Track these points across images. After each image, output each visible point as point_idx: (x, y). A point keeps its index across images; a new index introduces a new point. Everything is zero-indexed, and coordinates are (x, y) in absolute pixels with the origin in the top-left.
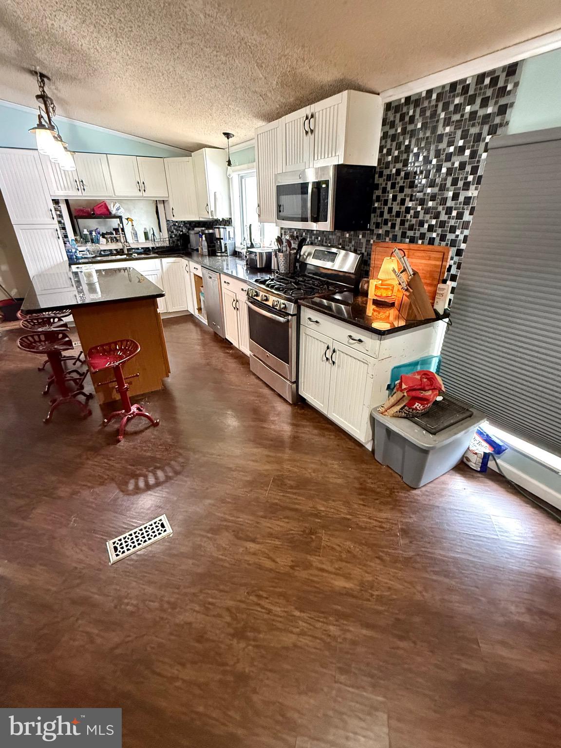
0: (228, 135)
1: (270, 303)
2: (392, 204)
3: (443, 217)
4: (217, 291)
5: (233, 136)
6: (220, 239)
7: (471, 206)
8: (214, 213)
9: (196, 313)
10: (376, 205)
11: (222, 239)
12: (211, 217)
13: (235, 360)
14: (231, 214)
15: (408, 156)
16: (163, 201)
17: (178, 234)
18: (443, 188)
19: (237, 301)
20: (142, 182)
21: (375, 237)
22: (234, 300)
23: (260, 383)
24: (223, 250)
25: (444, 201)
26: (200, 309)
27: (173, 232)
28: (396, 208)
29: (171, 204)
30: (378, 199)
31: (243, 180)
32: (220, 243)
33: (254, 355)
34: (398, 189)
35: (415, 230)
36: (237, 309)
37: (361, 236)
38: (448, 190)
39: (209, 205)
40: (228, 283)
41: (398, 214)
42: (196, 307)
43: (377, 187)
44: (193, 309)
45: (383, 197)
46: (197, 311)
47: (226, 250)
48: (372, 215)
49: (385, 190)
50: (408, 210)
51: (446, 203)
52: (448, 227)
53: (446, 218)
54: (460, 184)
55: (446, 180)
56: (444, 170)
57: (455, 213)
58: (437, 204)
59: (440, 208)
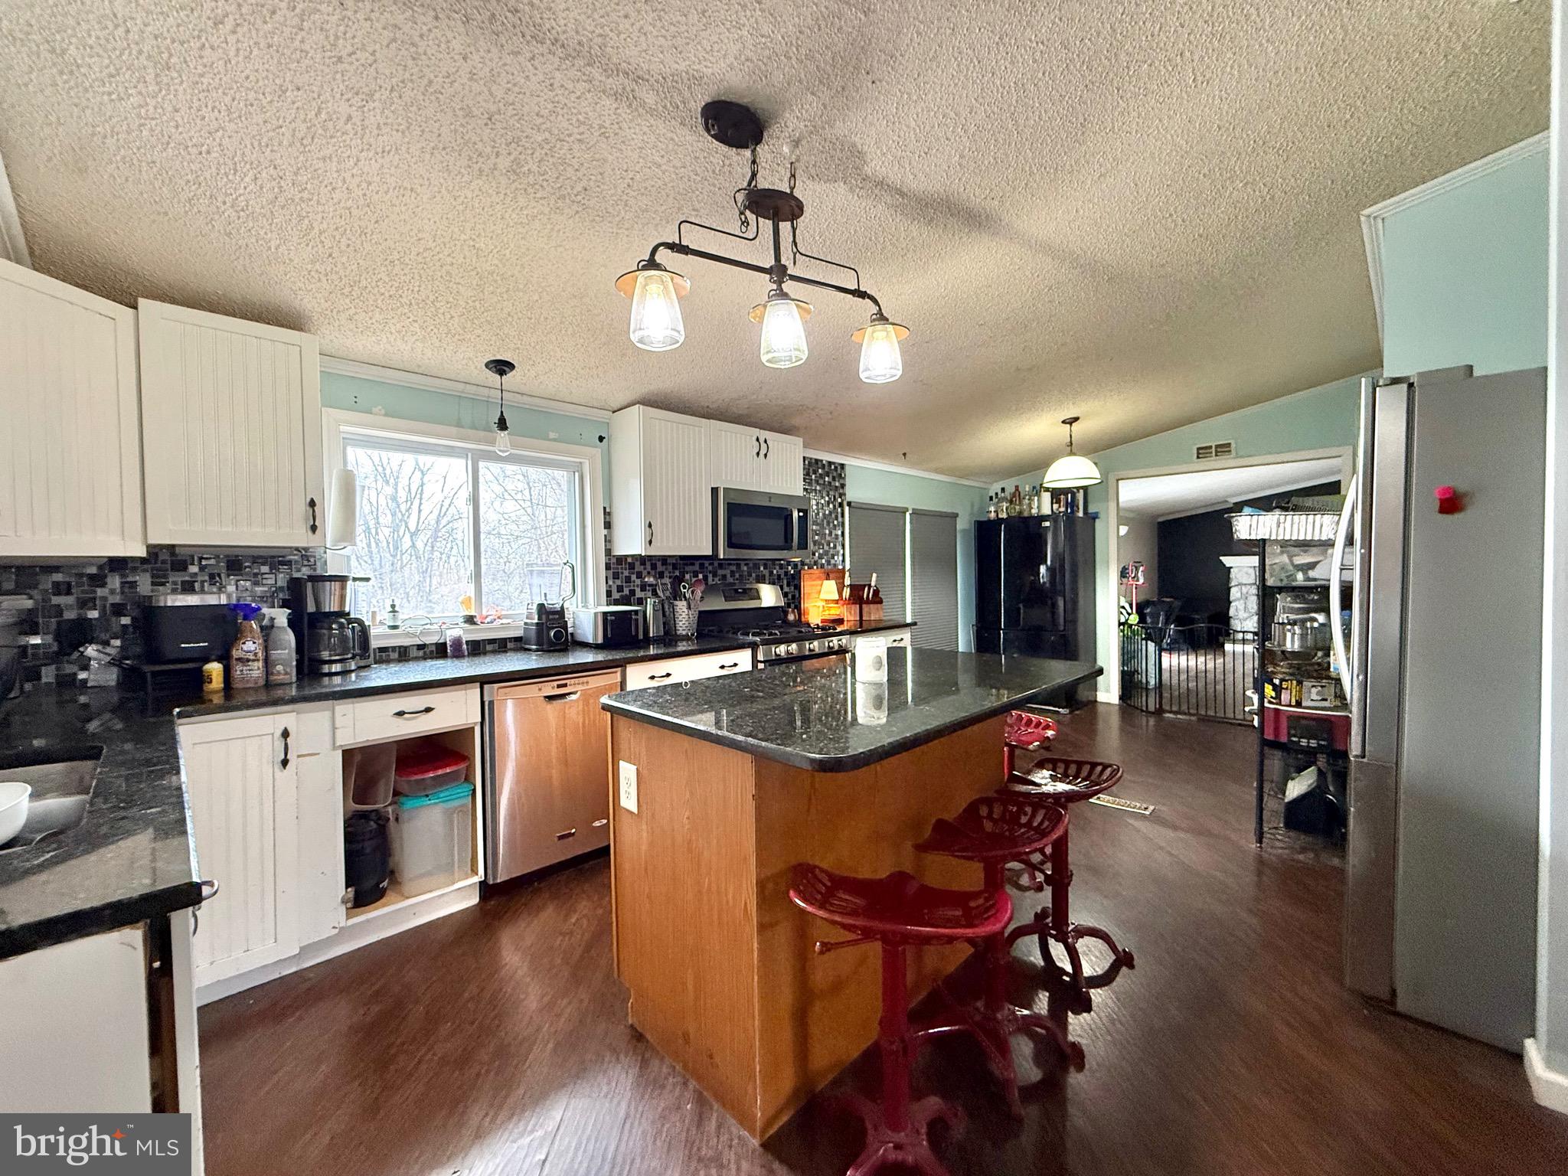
18: (822, 526)
38: (825, 528)
40: (665, 675)
51: (825, 538)
52: (830, 554)
53: (828, 548)
54: (831, 525)
55: (823, 521)
56: (821, 515)
57: (832, 545)
58: (820, 538)
59: (823, 541)
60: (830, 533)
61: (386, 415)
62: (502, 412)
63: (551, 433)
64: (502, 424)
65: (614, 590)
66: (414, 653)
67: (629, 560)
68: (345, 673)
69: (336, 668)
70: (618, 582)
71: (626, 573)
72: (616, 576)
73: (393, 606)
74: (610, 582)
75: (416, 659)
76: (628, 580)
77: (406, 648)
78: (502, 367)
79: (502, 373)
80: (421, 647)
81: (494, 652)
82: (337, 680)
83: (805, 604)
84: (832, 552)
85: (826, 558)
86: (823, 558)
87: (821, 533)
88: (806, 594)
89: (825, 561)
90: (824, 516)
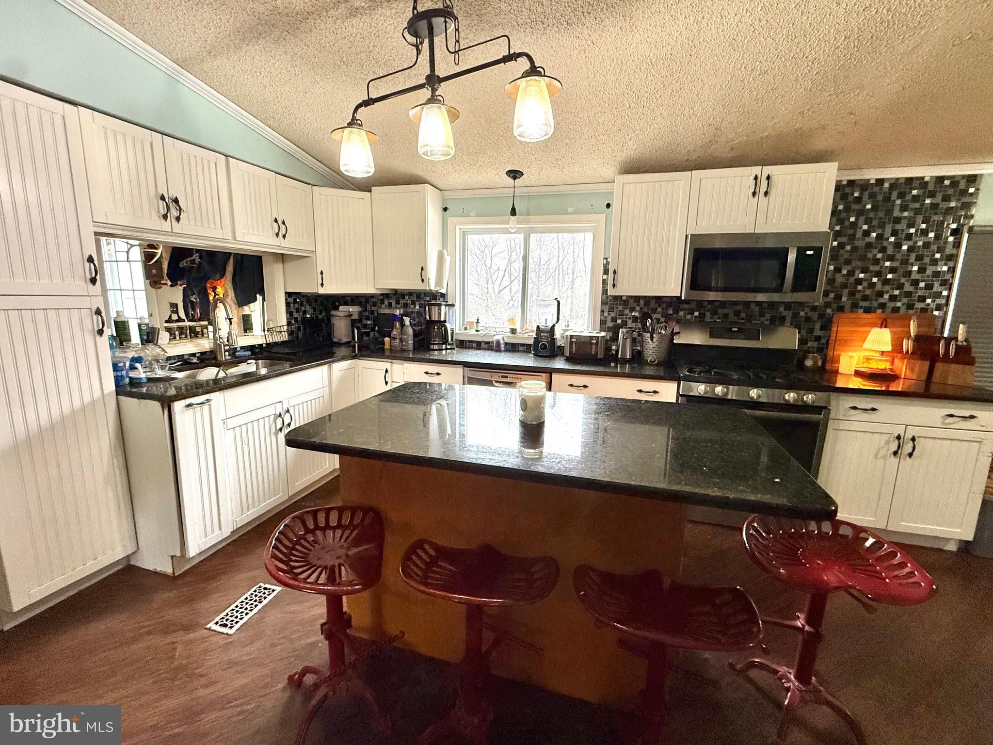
3: (908, 287)
5: (526, 175)
7: (940, 278)
8: (433, 282)
12: (428, 288)
15: (855, 231)
18: (905, 262)
20: (281, 221)
24: (449, 340)
25: (908, 274)
27: (292, 315)
29: (319, 264)
31: (466, 237)
32: (442, 328)
35: (871, 300)
38: (912, 265)
39: (427, 269)
40: (584, 386)
41: (844, 286)
50: (859, 282)
51: (910, 276)
52: (915, 297)
53: (911, 289)
54: (927, 260)
55: (909, 256)
56: (905, 248)
57: (922, 285)
58: (899, 276)
59: (903, 280)
60: (922, 270)
61: (477, 216)
62: (513, 204)
63: (569, 209)
64: (513, 212)
65: (609, 319)
66: (483, 345)
67: (624, 298)
68: (440, 350)
69: (436, 347)
70: (613, 314)
71: (620, 308)
72: (611, 310)
73: (478, 320)
74: (606, 314)
75: (485, 349)
76: (621, 313)
77: (480, 342)
78: (515, 174)
79: (515, 178)
80: (487, 343)
81: (523, 351)
82: (436, 353)
83: (834, 351)
84: (920, 293)
85: (905, 300)
86: (900, 301)
87: (902, 270)
88: (840, 340)
89: (903, 304)
90: (911, 249)
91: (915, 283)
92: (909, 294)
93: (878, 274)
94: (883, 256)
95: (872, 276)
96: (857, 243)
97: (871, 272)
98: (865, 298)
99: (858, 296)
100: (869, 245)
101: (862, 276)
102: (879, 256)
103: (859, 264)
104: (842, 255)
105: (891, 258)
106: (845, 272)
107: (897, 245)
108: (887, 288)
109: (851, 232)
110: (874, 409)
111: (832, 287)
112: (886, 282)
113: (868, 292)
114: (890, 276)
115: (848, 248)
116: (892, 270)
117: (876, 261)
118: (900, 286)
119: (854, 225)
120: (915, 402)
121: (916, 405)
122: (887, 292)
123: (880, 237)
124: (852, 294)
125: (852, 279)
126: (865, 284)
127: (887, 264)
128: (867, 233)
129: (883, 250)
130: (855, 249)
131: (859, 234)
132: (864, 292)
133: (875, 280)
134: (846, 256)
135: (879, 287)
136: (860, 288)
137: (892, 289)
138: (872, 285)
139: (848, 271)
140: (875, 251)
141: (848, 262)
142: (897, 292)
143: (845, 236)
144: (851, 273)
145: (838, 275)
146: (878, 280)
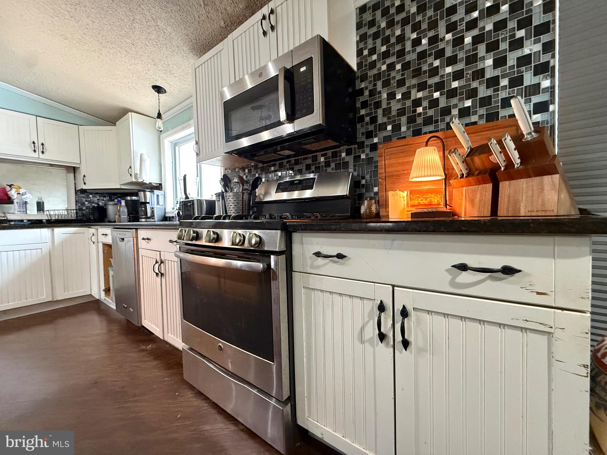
0: (158, 89)
1: (226, 243)
2: (389, 104)
3: (483, 92)
4: (131, 254)
5: (165, 92)
6: (145, 203)
7: (533, 65)
8: (139, 176)
9: (103, 296)
10: (363, 112)
11: (149, 203)
12: (134, 180)
13: (155, 363)
14: (161, 180)
15: (404, 45)
16: (74, 168)
17: (91, 207)
18: (472, 59)
19: (162, 262)
20: (40, 143)
21: (367, 150)
22: (157, 262)
23: (205, 405)
24: (149, 215)
25: (480, 74)
26: (107, 291)
27: (83, 204)
28: (395, 107)
29: (83, 171)
30: (364, 105)
31: (177, 148)
32: (146, 208)
33: (191, 349)
34: (395, 85)
35: (436, 121)
36: (162, 275)
37: (344, 155)
38: (483, 59)
39: (133, 167)
40: (148, 239)
41: (401, 112)
42: (103, 287)
43: (361, 92)
44: (97, 292)
45: (371, 100)
46: (103, 294)
47: (153, 216)
48: (359, 126)
49: (373, 93)
50: (417, 103)
51: (483, 76)
52: (497, 102)
53: (489, 92)
54: (504, 46)
55: (476, 49)
56: (468, 40)
57: (504, 82)
58: (468, 80)
59: (475, 84)
60: (500, 62)
62: (159, 111)
69: (144, 220)
79: (159, 93)
83: (386, 192)
84: (503, 94)
85: (482, 111)
86: (475, 113)
87: (470, 72)
88: (389, 177)
89: (481, 117)
90: (477, 40)
91: (494, 82)
92: (486, 101)
93: (439, 86)
94: (440, 63)
95: (431, 92)
96: (408, 58)
97: (430, 86)
98: (428, 121)
99: (420, 120)
100: (422, 55)
101: (420, 95)
102: (437, 63)
103: (414, 81)
104: (394, 78)
105: (452, 61)
106: (399, 96)
107: (458, 41)
108: (454, 101)
109: (398, 48)
110: (340, 256)
111: (389, 118)
112: (452, 93)
113: (431, 112)
114: (455, 84)
115: (398, 67)
116: (458, 75)
117: (434, 72)
118: (472, 94)
119: (401, 39)
120: (396, 243)
121: (399, 248)
122: (455, 106)
123: (434, 40)
124: (411, 120)
125: (409, 103)
126: (425, 103)
127: (449, 70)
128: (417, 42)
129: (440, 54)
130: (406, 66)
131: (408, 46)
132: (426, 113)
133: (436, 95)
134: (398, 77)
135: (443, 103)
136: (420, 110)
137: (461, 100)
138: (434, 103)
139: (403, 95)
140: (430, 60)
141: (401, 83)
142: (468, 103)
143: (393, 54)
144: (406, 96)
145: (393, 103)
146: (441, 94)
